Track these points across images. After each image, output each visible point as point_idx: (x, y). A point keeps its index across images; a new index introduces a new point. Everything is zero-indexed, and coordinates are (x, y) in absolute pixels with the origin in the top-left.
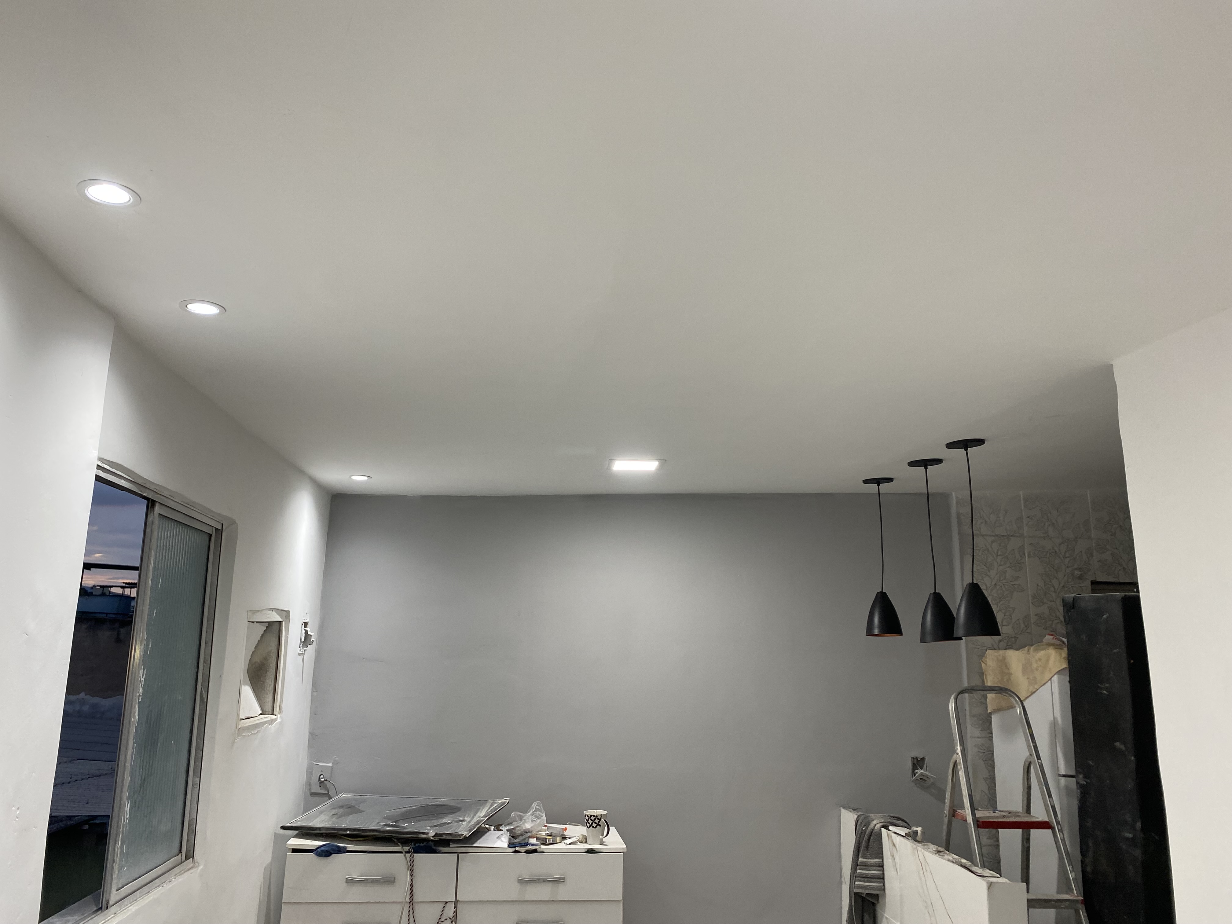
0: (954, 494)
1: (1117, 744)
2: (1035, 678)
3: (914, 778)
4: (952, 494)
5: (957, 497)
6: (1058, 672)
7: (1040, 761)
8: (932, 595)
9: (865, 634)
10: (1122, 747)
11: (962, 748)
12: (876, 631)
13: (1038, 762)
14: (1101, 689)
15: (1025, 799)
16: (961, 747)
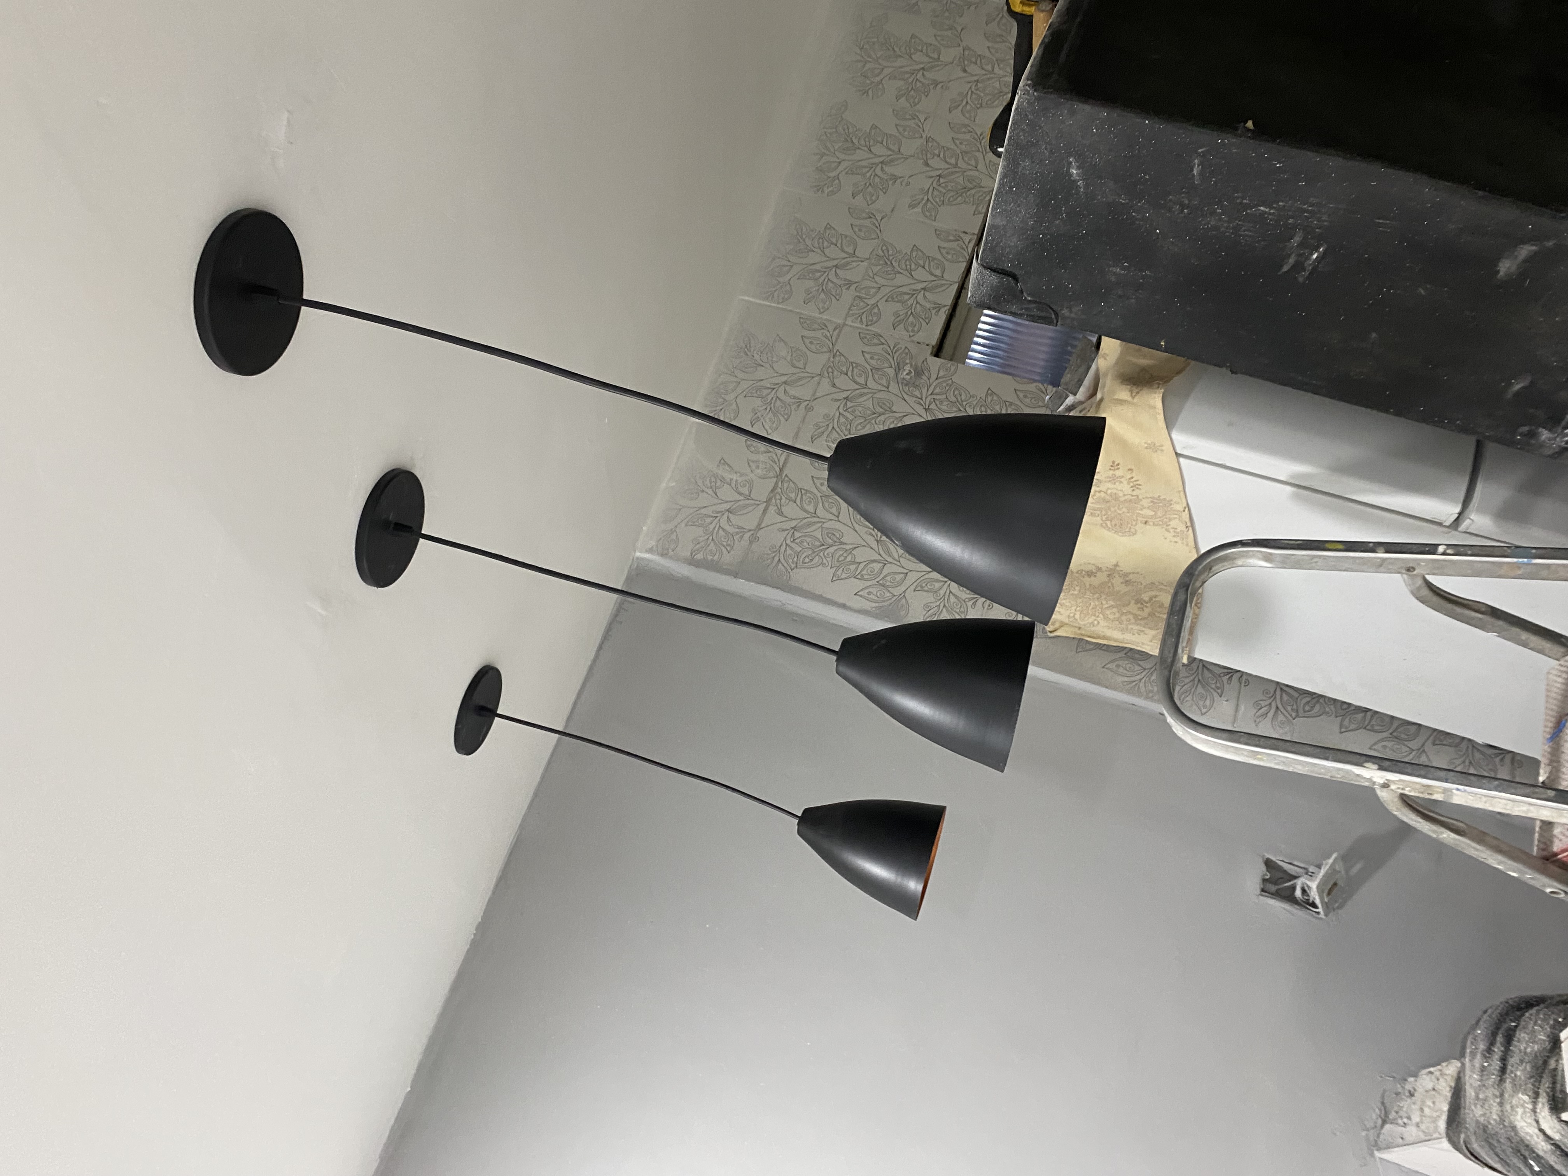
0: (638, 554)
1: (1506, 267)
2: (1155, 502)
3: (1320, 910)
4: (638, 558)
5: (650, 551)
6: (1170, 424)
7: (1441, 549)
8: (842, 669)
9: (913, 921)
10: (1525, 251)
11: (1374, 763)
12: (913, 885)
13: (1444, 554)
14: (1298, 266)
15: (1525, 636)
16: (1366, 765)
